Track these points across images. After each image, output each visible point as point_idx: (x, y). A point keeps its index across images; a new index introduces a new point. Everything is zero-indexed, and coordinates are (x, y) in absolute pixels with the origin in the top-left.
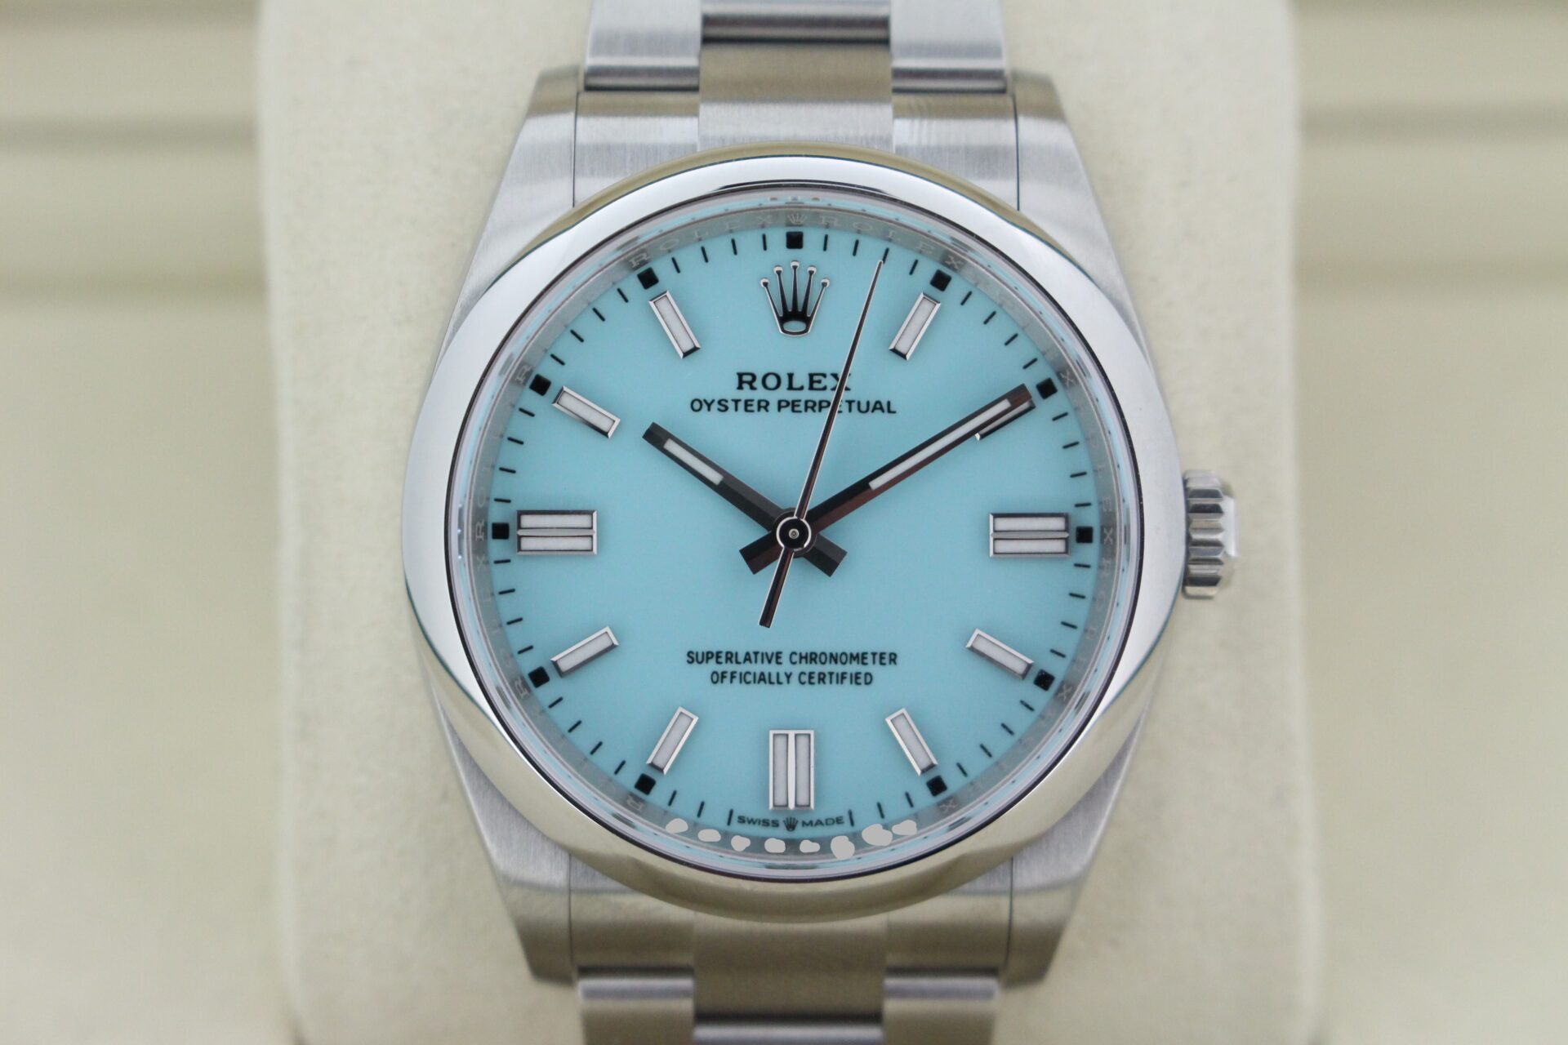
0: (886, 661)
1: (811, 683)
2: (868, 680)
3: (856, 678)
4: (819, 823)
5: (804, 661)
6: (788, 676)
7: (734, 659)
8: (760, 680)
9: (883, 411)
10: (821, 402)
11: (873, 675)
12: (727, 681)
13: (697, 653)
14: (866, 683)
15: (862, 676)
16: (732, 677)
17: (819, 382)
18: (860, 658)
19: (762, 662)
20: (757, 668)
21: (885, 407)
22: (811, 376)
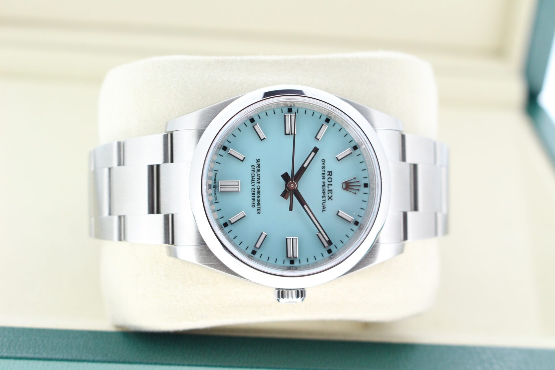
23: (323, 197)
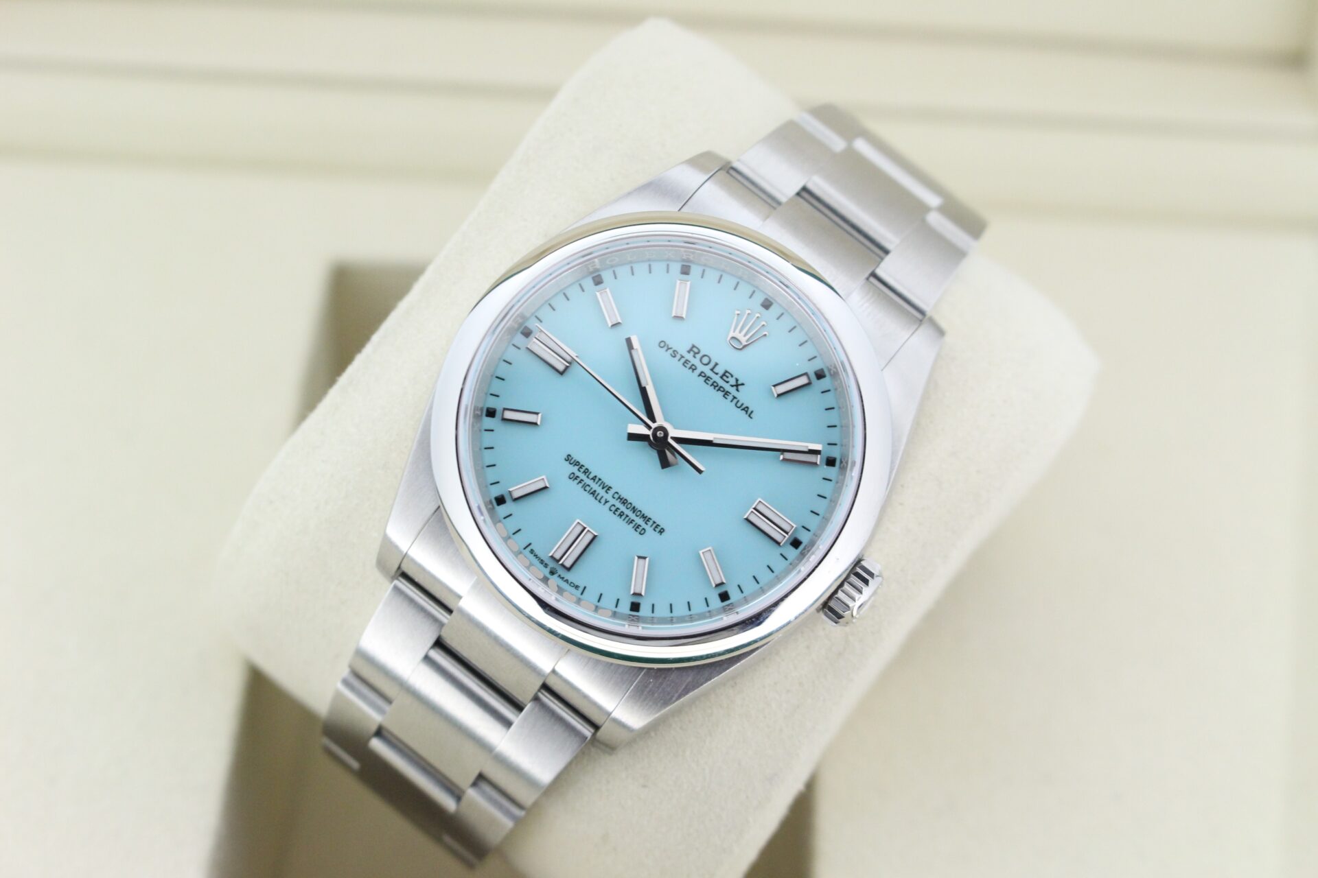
0: (658, 530)
1: (614, 513)
2: (642, 532)
3: (637, 527)
4: (567, 581)
5: (619, 500)
6: (606, 502)
7: (587, 474)
8: (592, 493)
9: (747, 413)
10: (721, 387)
11: (646, 533)
12: (576, 481)
13: (572, 458)
14: (640, 533)
15: (641, 528)
16: (580, 482)
17: (727, 377)
18: (646, 519)
19: (600, 486)
20: (595, 486)
21: (749, 412)
22: (726, 372)
23: (726, 396)
